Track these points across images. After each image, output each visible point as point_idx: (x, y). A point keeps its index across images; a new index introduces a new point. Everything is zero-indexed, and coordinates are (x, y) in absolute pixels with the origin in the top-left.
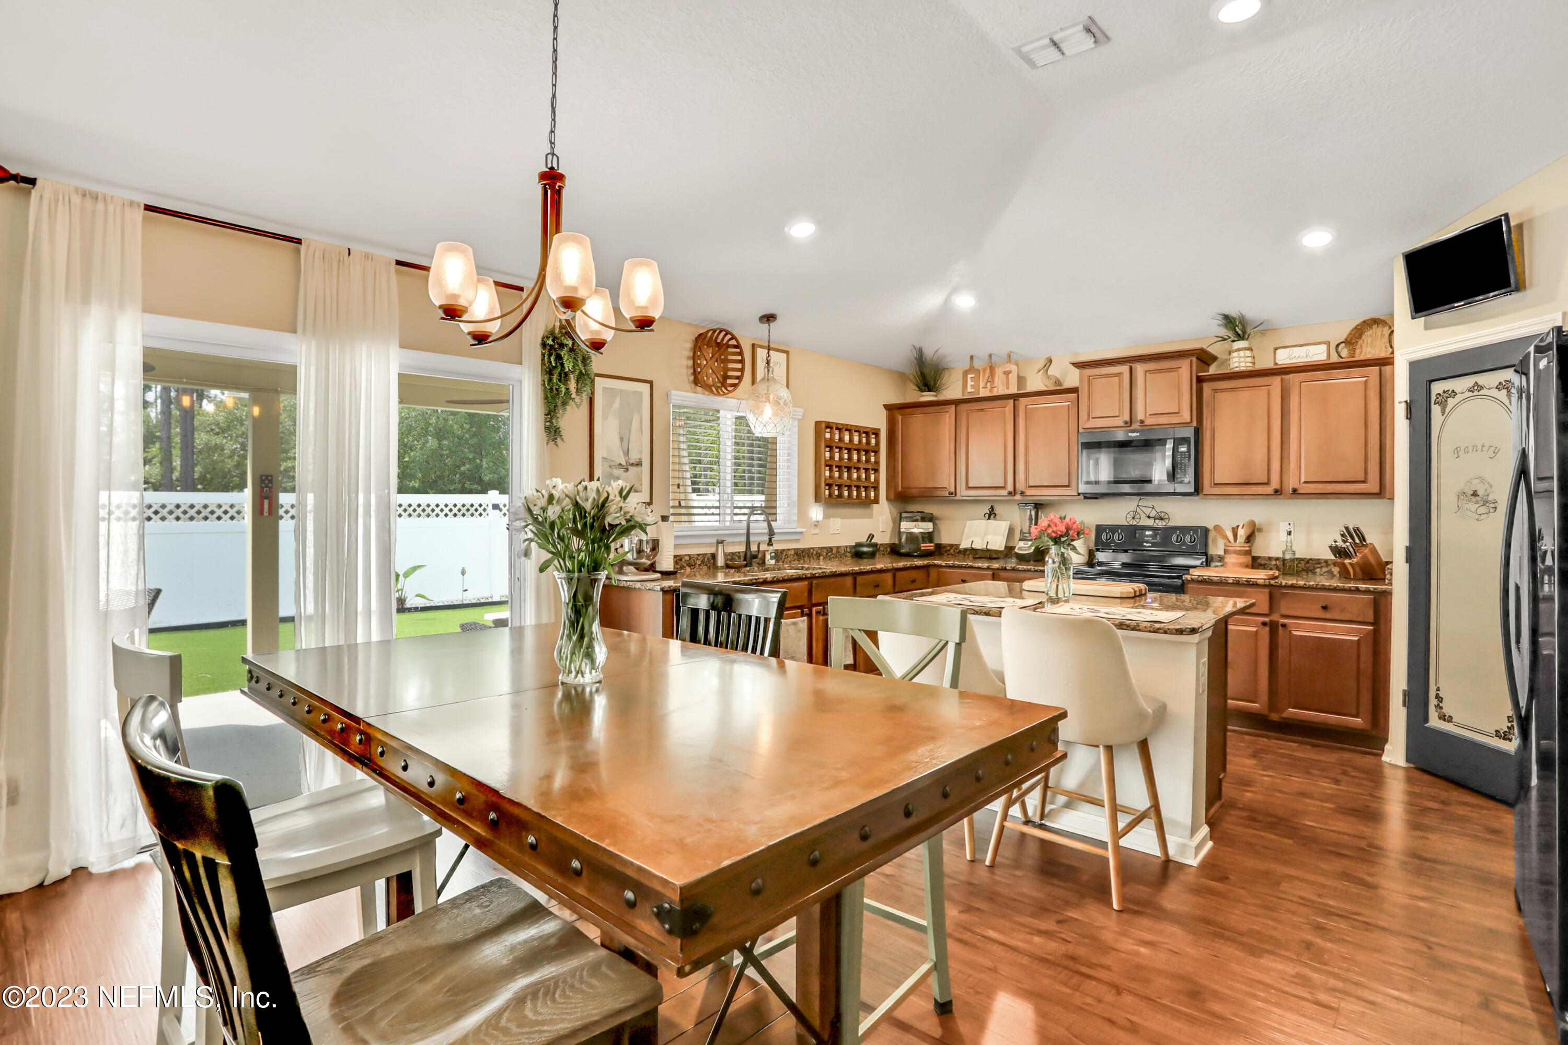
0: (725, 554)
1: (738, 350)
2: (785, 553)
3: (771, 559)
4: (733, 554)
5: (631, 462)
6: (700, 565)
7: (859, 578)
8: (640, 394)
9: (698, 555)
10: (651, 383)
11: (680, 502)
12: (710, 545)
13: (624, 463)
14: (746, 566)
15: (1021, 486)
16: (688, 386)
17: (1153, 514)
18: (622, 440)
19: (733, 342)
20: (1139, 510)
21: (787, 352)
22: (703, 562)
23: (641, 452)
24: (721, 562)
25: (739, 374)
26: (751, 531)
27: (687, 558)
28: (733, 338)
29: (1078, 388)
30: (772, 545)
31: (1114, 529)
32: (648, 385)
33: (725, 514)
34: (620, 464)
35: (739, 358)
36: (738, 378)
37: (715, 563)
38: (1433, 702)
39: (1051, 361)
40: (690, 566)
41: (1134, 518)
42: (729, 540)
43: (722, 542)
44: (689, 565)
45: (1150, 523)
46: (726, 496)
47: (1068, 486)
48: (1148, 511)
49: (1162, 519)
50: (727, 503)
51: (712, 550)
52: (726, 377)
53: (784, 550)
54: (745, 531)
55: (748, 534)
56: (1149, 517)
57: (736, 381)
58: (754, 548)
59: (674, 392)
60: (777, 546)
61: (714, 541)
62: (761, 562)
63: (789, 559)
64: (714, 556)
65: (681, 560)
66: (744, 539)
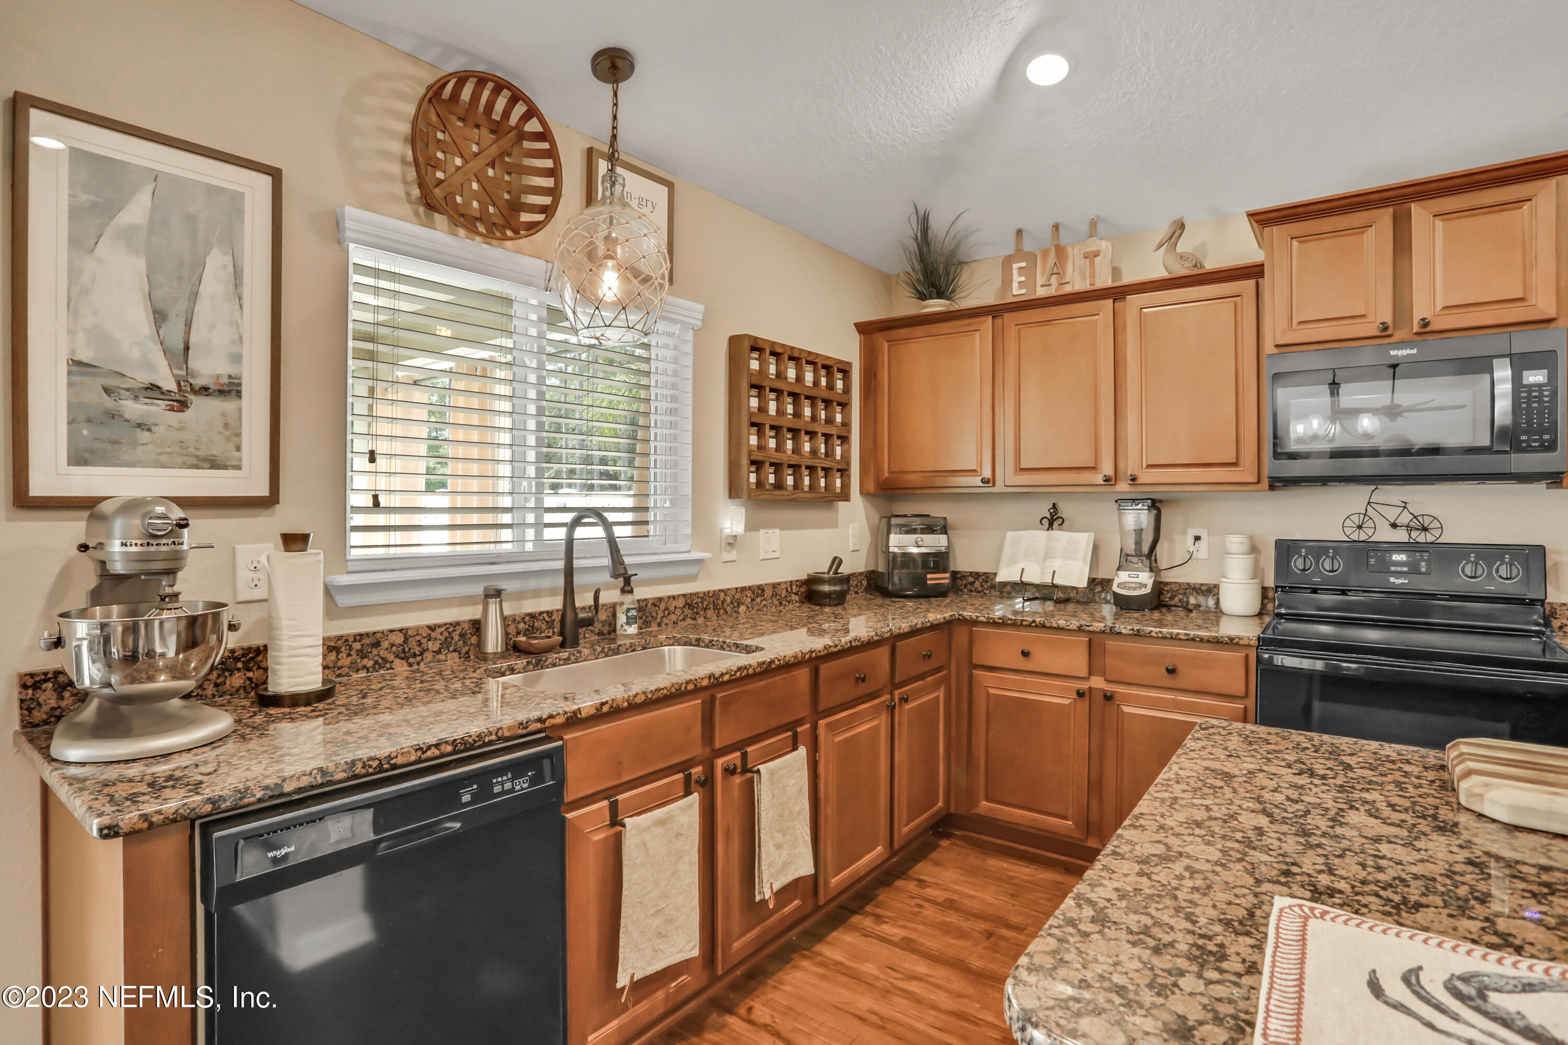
0: (504, 619)
1: (545, 146)
2: (663, 606)
3: (628, 623)
4: (532, 616)
5: (198, 382)
6: (438, 652)
7: (826, 670)
8: (234, 202)
9: (432, 628)
10: (275, 174)
11: (375, 497)
12: (468, 600)
13: (169, 384)
14: (563, 645)
15: (1131, 466)
16: (407, 209)
17: (1405, 518)
18: (159, 317)
19: (533, 126)
20: (1371, 512)
21: (670, 185)
22: (446, 644)
23: (237, 358)
24: (493, 640)
25: (546, 200)
26: (576, 563)
27: (398, 639)
28: (532, 112)
29: (1262, 265)
30: (631, 591)
31: (1319, 549)
32: (267, 181)
33: (524, 525)
34: (153, 387)
35: (548, 163)
36: (544, 209)
37: (480, 645)
39: (1182, 226)
40: (405, 659)
41: (1360, 527)
42: (509, 586)
43: (498, 593)
44: (404, 655)
45: (1401, 536)
46: (525, 483)
47: (1235, 464)
48: (1392, 513)
49: (1425, 529)
50: (526, 500)
51: (472, 612)
52: (517, 207)
53: (660, 599)
54: (560, 564)
55: (569, 572)
56: (1394, 525)
57: (540, 217)
58: (584, 600)
59: (350, 212)
60: (642, 593)
61: (478, 589)
62: (606, 629)
63: (673, 617)
64: (477, 626)
65: (377, 644)
66: (560, 581)
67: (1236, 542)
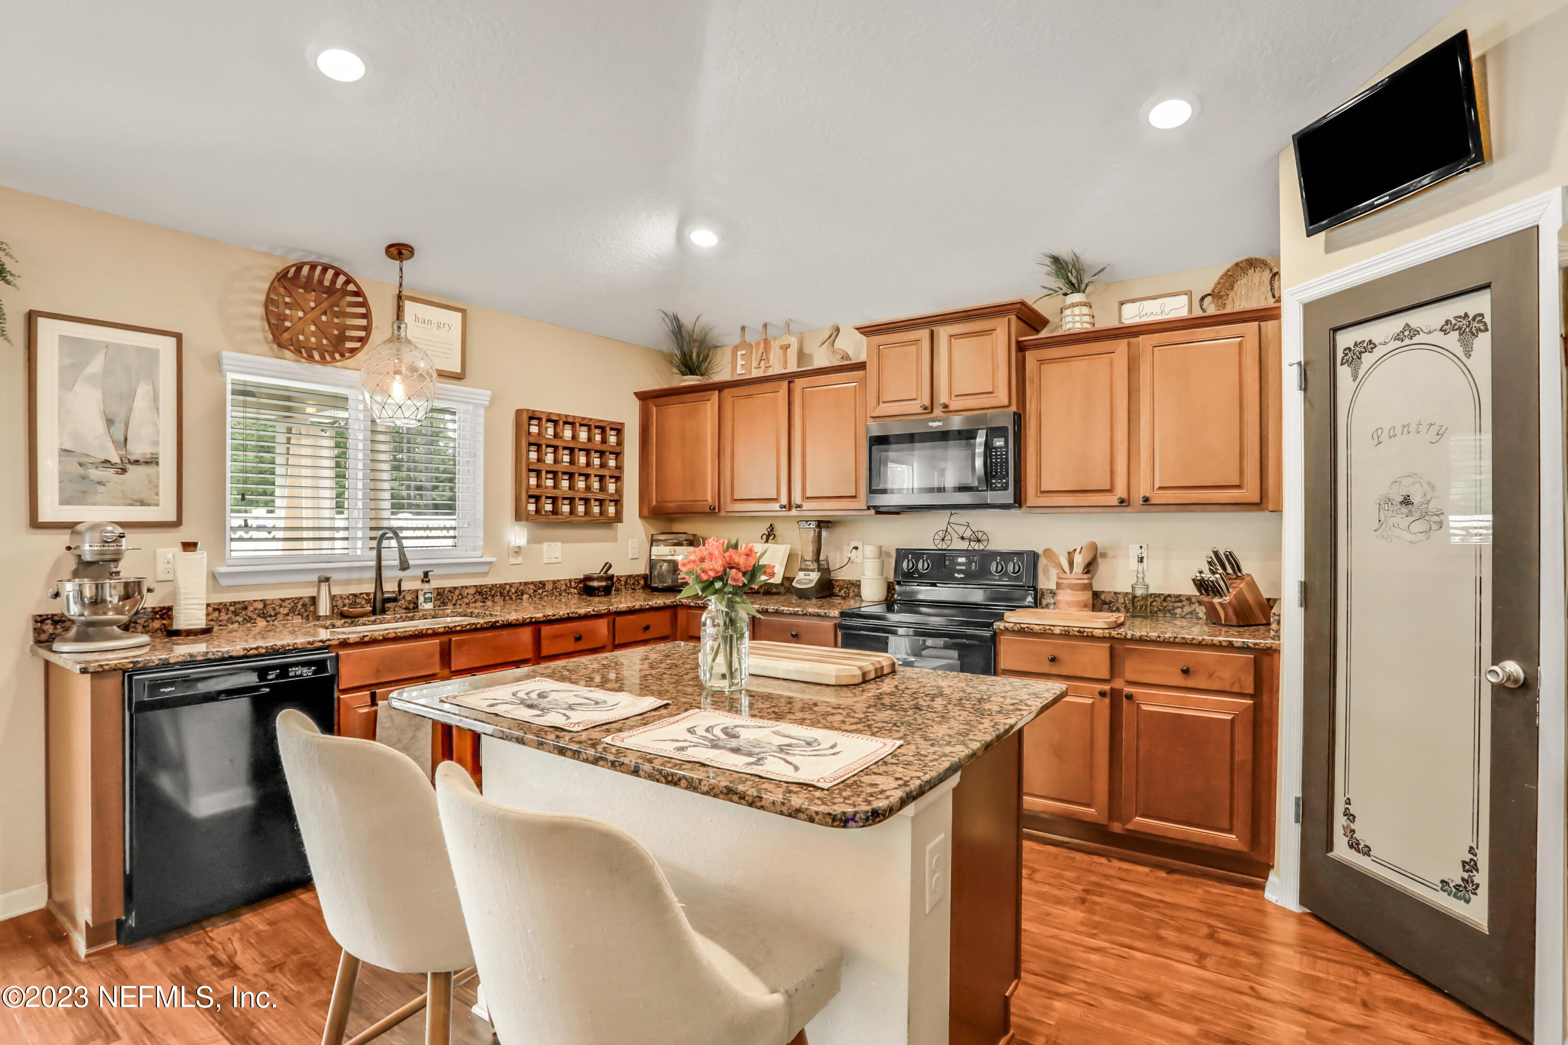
0: (333, 598)
1: (360, 299)
2: (457, 592)
3: (425, 602)
4: (355, 595)
5: (133, 458)
6: (287, 615)
7: (546, 630)
8: (153, 355)
9: (283, 600)
10: (179, 337)
11: (246, 521)
12: (307, 584)
13: (115, 459)
14: (374, 612)
15: (797, 498)
16: (265, 348)
17: (968, 534)
18: (110, 422)
19: (351, 287)
20: (950, 529)
21: (463, 311)
22: (293, 610)
23: (156, 443)
24: (324, 608)
25: (363, 334)
26: (383, 563)
27: (260, 606)
28: (349, 281)
29: (865, 362)
30: (428, 582)
31: (917, 554)
32: (173, 341)
33: (356, 538)
34: (107, 461)
35: (362, 310)
36: (360, 339)
37: (315, 611)
38: (1340, 821)
39: (838, 330)
40: (265, 618)
41: (943, 540)
42: (334, 576)
43: (327, 580)
44: (263, 615)
45: (964, 545)
46: (356, 512)
47: (855, 497)
48: (961, 530)
49: (979, 541)
50: (356, 523)
51: (311, 592)
52: (342, 338)
53: (455, 588)
54: (374, 563)
55: (379, 568)
56: (963, 538)
57: (358, 345)
58: (390, 587)
59: (225, 354)
60: (435, 584)
61: (314, 578)
62: (411, 606)
63: (466, 600)
64: (314, 600)
65: (245, 608)
66: (372, 574)
67: (869, 551)
